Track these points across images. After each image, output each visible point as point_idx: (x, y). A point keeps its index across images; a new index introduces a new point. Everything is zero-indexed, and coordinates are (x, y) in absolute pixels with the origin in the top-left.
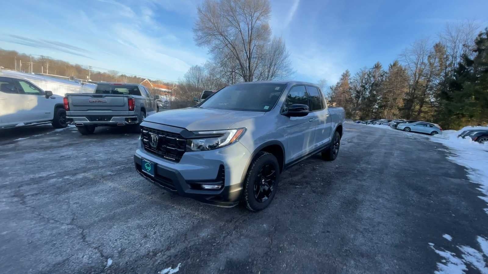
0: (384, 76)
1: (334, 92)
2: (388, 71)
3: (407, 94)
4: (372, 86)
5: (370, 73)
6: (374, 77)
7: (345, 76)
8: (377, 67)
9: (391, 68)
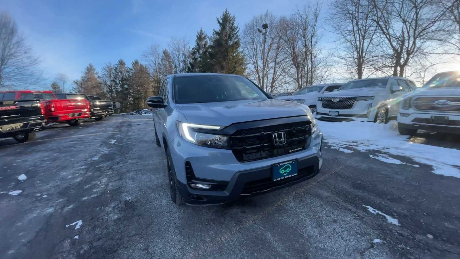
0: (130, 72)
1: (81, 87)
2: (132, 68)
3: (154, 87)
4: (122, 81)
5: (116, 68)
6: (121, 72)
7: (90, 69)
8: (121, 63)
9: (134, 66)
